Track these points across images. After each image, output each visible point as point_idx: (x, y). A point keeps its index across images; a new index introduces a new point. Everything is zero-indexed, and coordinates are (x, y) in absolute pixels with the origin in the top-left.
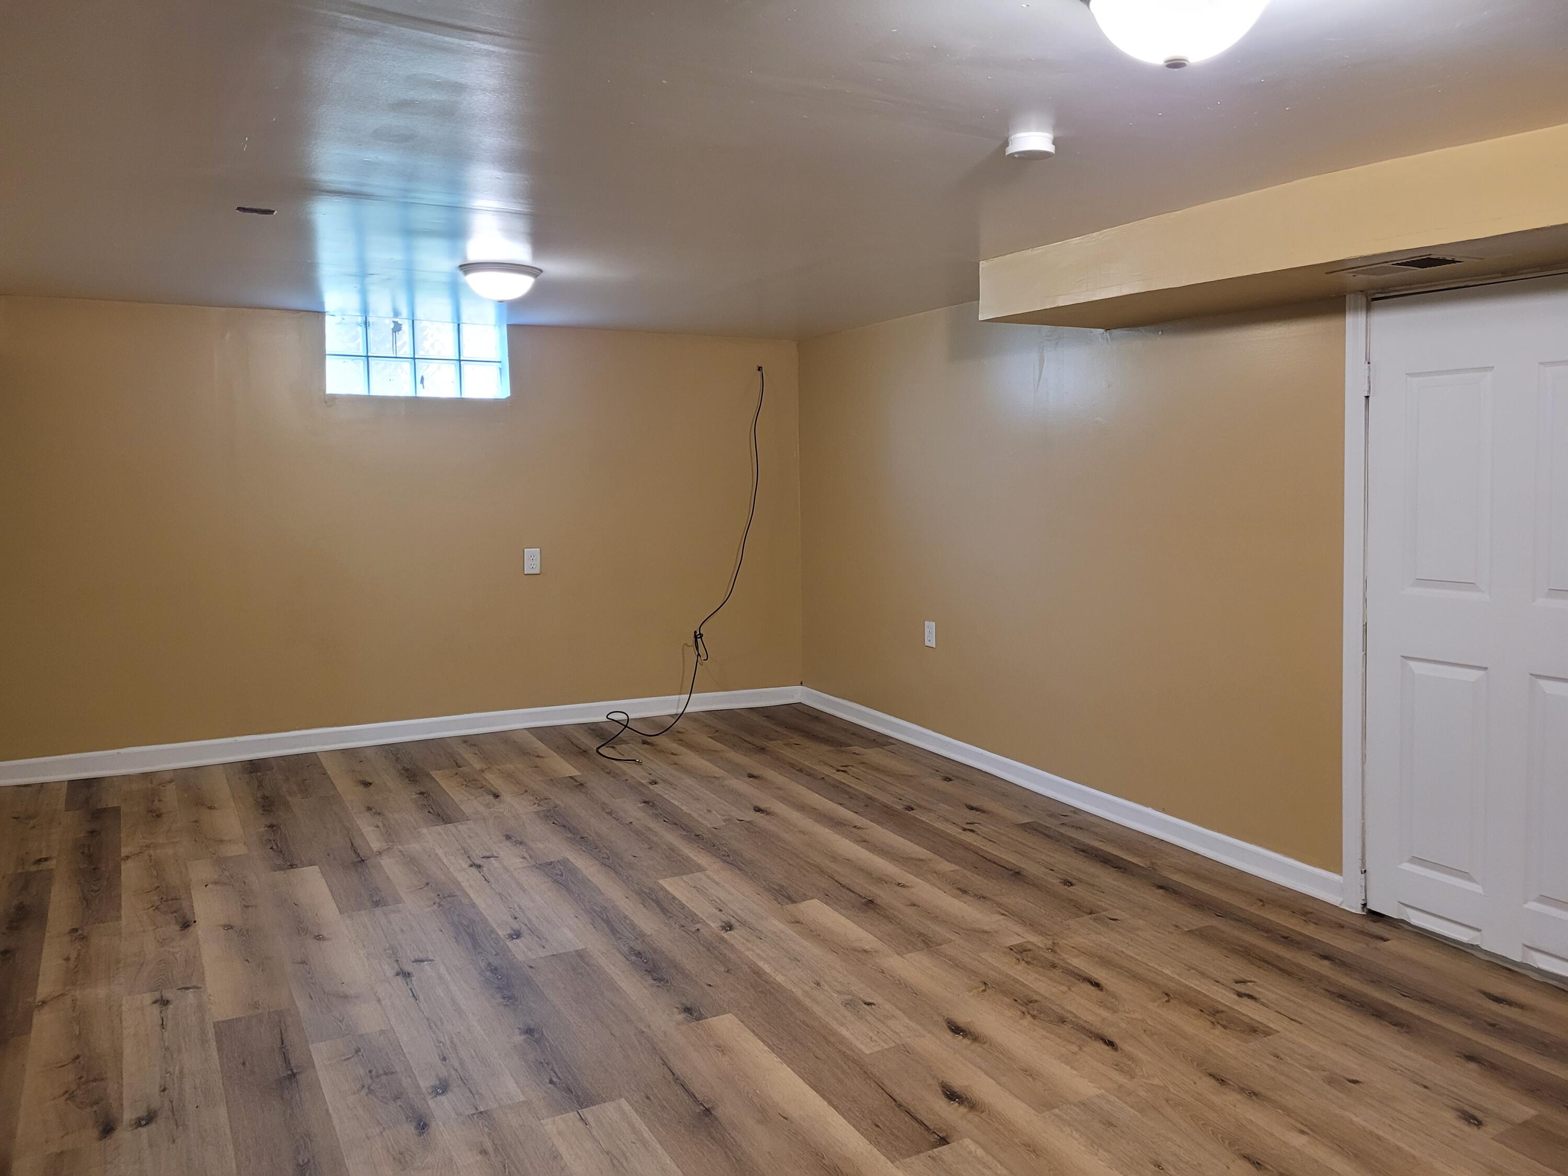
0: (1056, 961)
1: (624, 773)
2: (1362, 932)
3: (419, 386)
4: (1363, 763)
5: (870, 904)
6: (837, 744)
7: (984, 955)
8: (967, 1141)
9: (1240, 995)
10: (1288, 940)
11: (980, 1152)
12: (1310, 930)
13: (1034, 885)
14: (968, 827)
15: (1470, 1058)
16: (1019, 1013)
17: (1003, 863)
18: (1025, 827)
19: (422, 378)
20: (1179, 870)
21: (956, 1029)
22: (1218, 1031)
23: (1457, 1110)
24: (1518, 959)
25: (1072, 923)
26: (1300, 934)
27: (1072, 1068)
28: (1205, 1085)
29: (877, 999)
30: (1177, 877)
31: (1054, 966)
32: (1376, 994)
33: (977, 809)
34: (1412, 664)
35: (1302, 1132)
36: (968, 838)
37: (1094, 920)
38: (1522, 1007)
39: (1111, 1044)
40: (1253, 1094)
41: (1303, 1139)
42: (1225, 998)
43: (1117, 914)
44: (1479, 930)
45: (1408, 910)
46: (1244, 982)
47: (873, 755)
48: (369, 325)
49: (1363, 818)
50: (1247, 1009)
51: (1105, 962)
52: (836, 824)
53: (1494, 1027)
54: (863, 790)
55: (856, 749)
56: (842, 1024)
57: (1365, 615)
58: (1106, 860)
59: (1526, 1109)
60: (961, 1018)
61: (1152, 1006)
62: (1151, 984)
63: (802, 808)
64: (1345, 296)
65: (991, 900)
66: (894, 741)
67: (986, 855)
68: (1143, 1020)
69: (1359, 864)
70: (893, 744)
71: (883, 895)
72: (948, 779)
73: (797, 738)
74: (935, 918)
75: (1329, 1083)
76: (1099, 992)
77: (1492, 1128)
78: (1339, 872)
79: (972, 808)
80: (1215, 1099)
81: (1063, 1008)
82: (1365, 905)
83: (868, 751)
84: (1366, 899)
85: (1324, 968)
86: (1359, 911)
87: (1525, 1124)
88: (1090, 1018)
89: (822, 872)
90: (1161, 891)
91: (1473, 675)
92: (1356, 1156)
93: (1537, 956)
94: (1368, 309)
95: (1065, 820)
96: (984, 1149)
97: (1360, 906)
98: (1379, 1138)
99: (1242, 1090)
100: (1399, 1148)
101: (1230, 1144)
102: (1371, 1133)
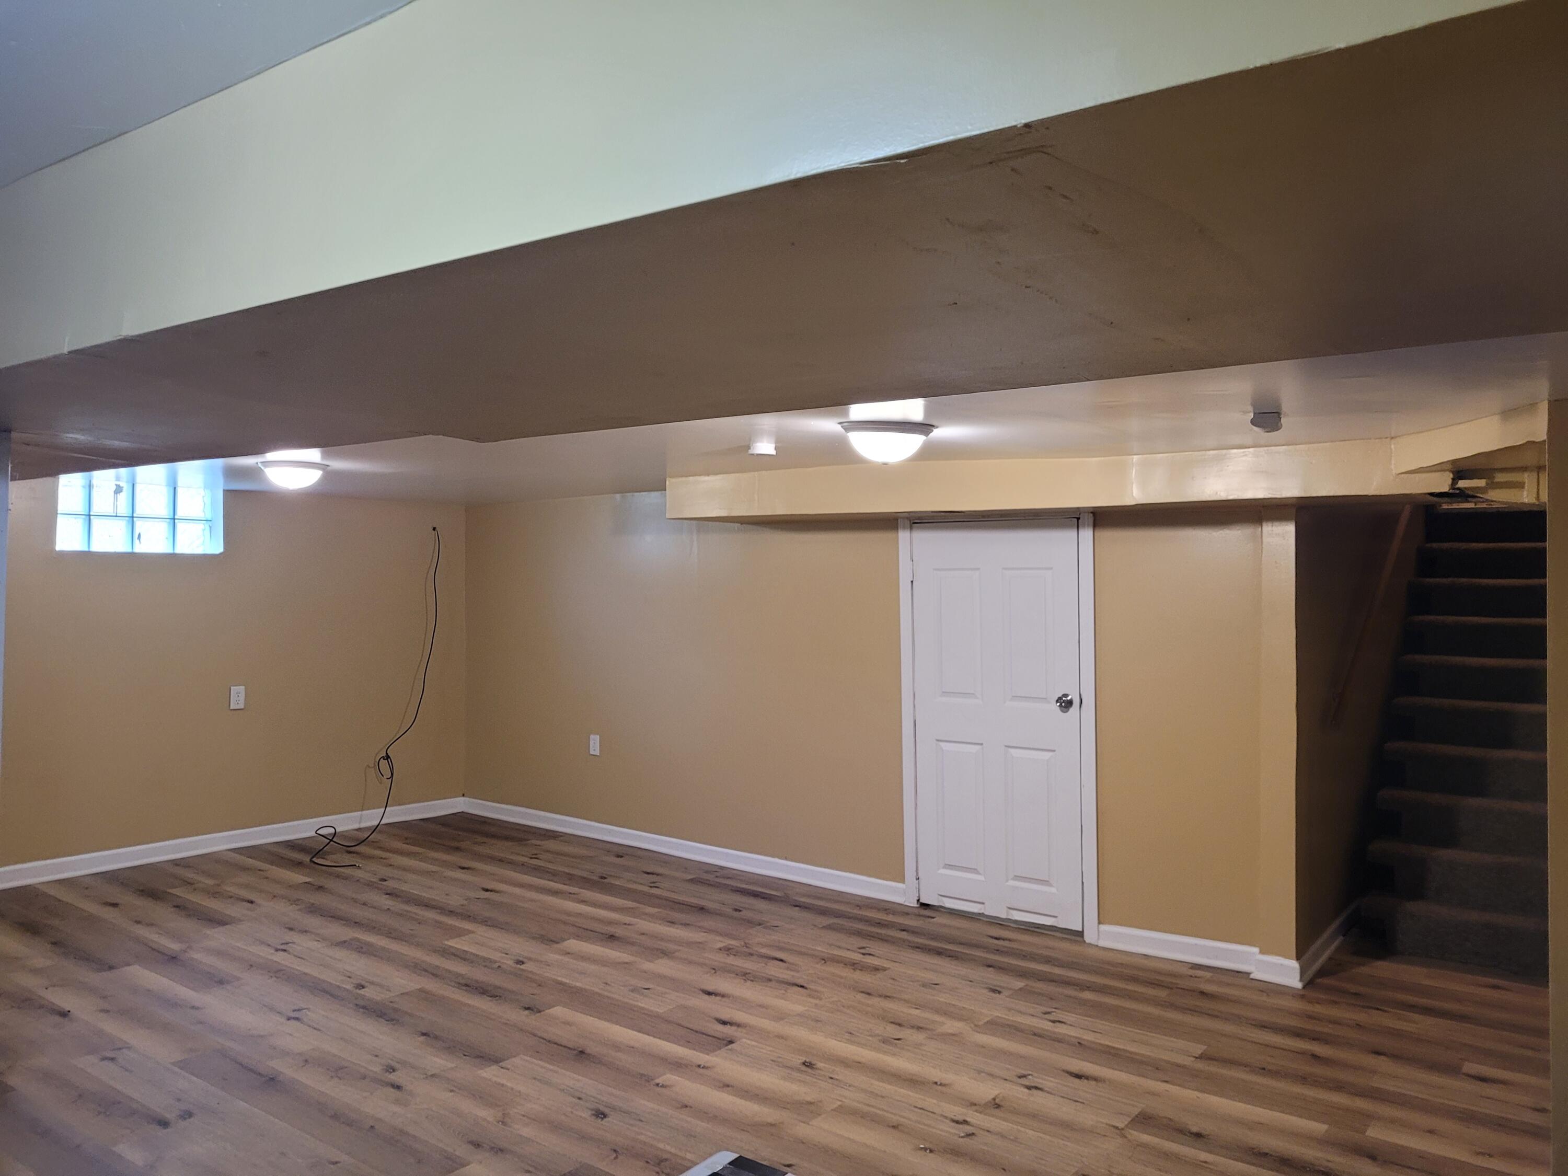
0: (752, 952)
1: (353, 876)
2: (919, 915)
3: (136, 541)
4: (916, 809)
5: (612, 937)
6: (520, 841)
7: (706, 955)
8: (744, 1040)
9: (864, 954)
10: (880, 924)
11: (754, 1043)
12: (890, 918)
13: (717, 914)
14: (652, 885)
15: (989, 966)
16: (742, 981)
17: (689, 904)
18: (692, 881)
19: (139, 535)
20: (804, 895)
21: (709, 993)
22: (858, 972)
23: (987, 988)
24: (1004, 916)
25: (750, 931)
26: (886, 921)
27: (785, 1000)
28: (860, 997)
29: (651, 986)
30: (803, 900)
31: (752, 955)
32: (934, 944)
33: (653, 874)
34: (942, 744)
35: (916, 1008)
36: (654, 891)
37: (764, 928)
38: (1010, 940)
39: (802, 987)
40: (886, 997)
41: (918, 1011)
42: (857, 957)
43: (775, 923)
44: (983, 903)
45: (944, 899)
46: (864, 948)
47: (551, 845)
48: (93, 487)
49: (916, 844)
50: (869, 960)
51: (781, 949)
52: (555, 893)
53: (998, 951)
54: (560, 869)
55: (534, 842)
56: (637, 1001)
57: (914, 716)
58: (756, 895)
59: (1019, 983)
60: (710, 988)
61: (818, 966)
62: (813, 956)
63: (521, 885)
64: (898, 520)
65: (692, 925)
66: (561, 834)
67: (675, 901)
68: (815, 973)
69: (915, 874)
70: (562, 836)
71: (618, 931)
72: (618, 856)
73: (480, 839)
74: (662, 939)
75: (923, 986)
76: (784, 964)
77: (1006, 993)
78: (903, 882)
79: (648, 873)
80: (870, 1002)
81: (767, 974)
82: (918, 901)
83: (547, 842)
84: (919, 897)
85: (904, 935)
86: (916, 905)
87: (1021, 989)
88: (785, 977)
89: (565, 923)
90: (797, 908)
91: (974, 749)
92: (945, 1014)
93: (1014, 912)
94: (911, 528)
95: (718, 874)
96: (755, 1041)
97: (916, 902)
98: (954, 1005)
99: (880, 996)
100: (964, 1008)
101: (882, 1018)
102: (949, 1004)
